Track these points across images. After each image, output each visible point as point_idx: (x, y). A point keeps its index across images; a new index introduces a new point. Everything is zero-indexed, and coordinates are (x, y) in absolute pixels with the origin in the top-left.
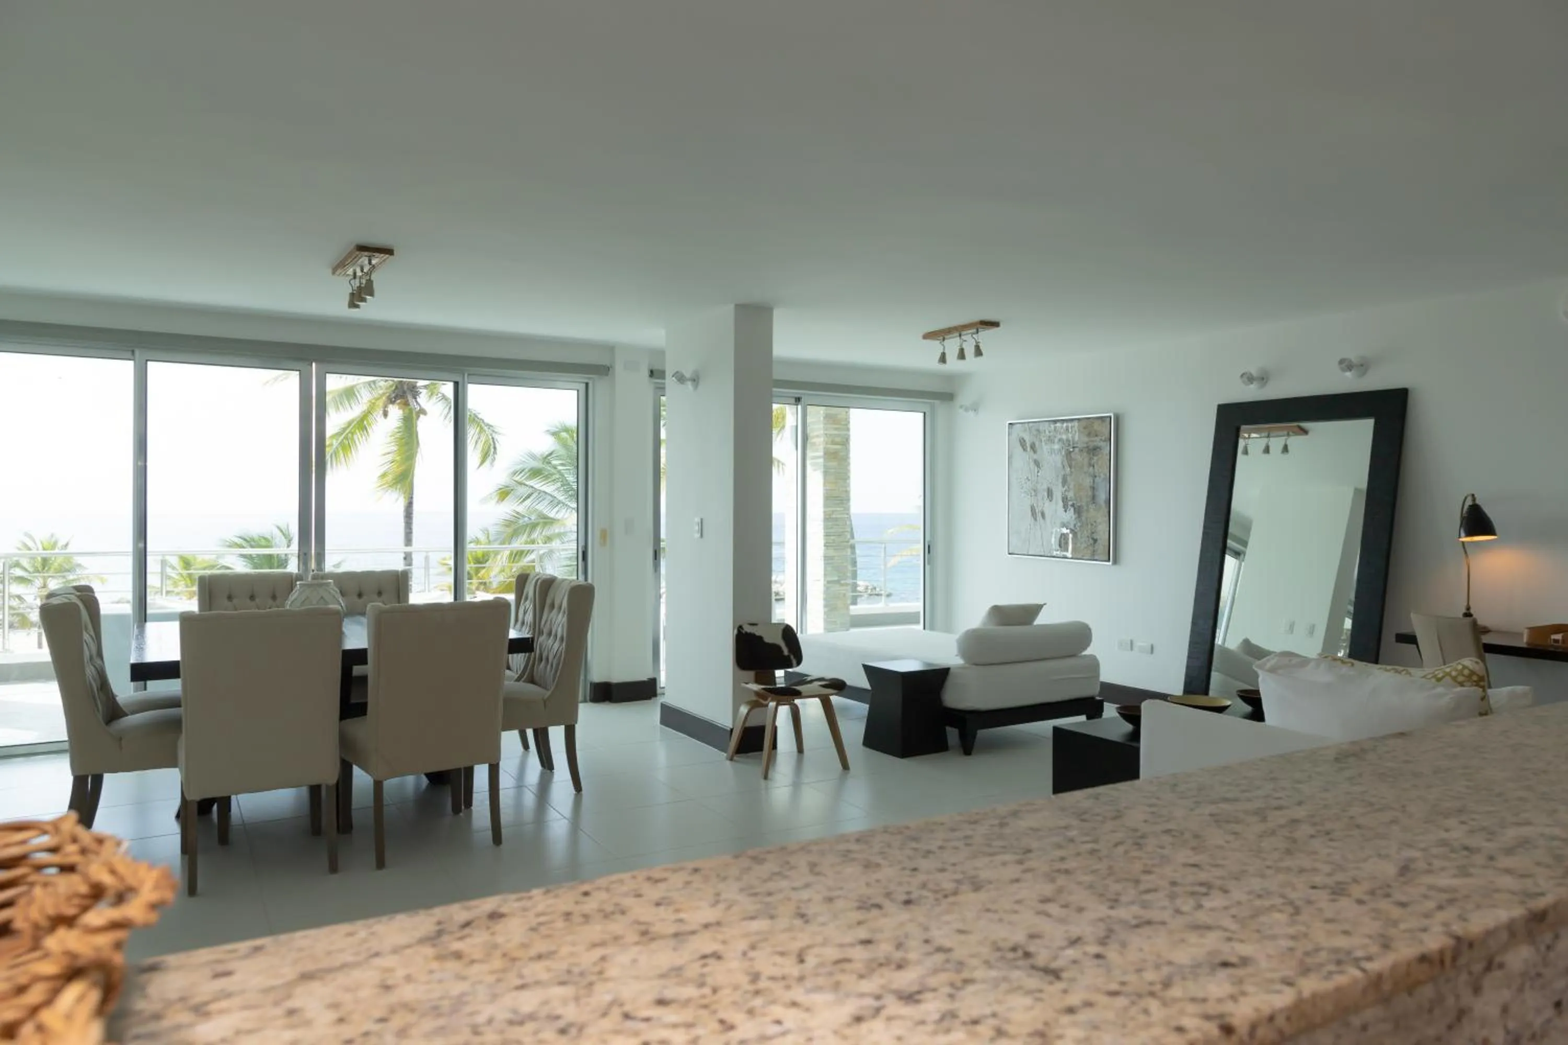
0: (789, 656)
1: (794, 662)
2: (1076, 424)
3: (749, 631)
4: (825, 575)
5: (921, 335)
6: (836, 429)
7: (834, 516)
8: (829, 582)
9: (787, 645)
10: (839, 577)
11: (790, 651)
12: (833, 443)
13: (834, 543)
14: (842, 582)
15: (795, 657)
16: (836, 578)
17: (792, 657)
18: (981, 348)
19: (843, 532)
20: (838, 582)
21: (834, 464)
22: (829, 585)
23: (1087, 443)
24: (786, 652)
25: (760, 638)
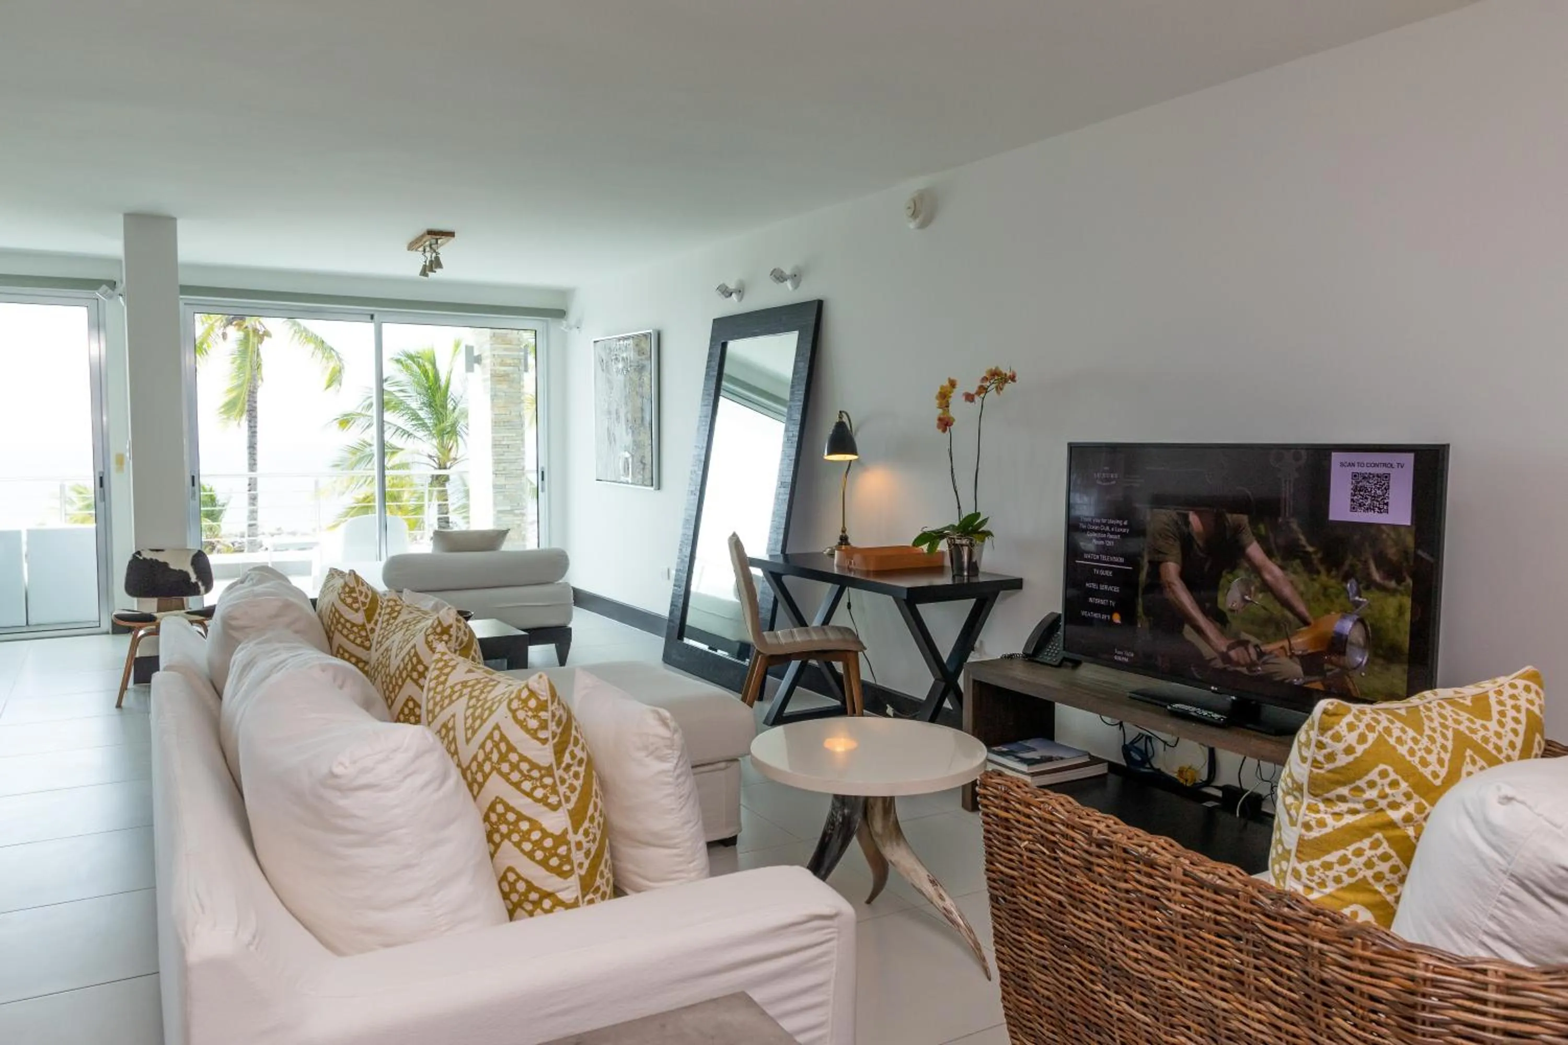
0: (196, 584)
1: (202, 589)
2: (631, 342)
3: (148, 557)
4: (495, 504)
5: (405, 248)
6: (505, 350)
7: (504, 443)
8: (500, 512)
9: (197, 571)
10: (512, 506)
11: (198, 578)
12: (502, 364)
13: (504, 470)
14: (517, 512)
15: (203, 585)
16: (509, 508)
17: (200, 584)
18: (441, 259)
19: (517, 459)
20: (511, 512)
21: (504, 386)
22: (500, 515)
23: (638, 362)
24: (194, 579)
25: (165, 565)
